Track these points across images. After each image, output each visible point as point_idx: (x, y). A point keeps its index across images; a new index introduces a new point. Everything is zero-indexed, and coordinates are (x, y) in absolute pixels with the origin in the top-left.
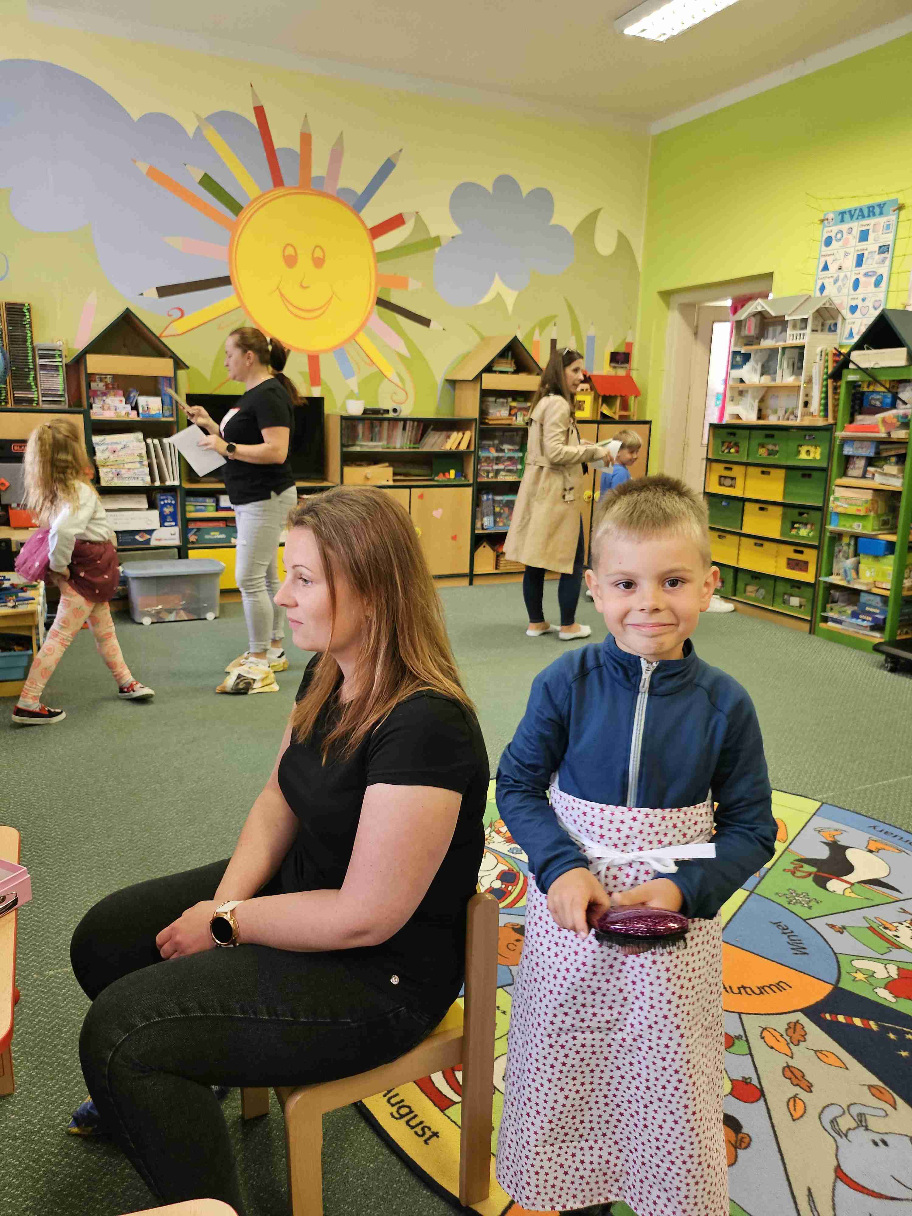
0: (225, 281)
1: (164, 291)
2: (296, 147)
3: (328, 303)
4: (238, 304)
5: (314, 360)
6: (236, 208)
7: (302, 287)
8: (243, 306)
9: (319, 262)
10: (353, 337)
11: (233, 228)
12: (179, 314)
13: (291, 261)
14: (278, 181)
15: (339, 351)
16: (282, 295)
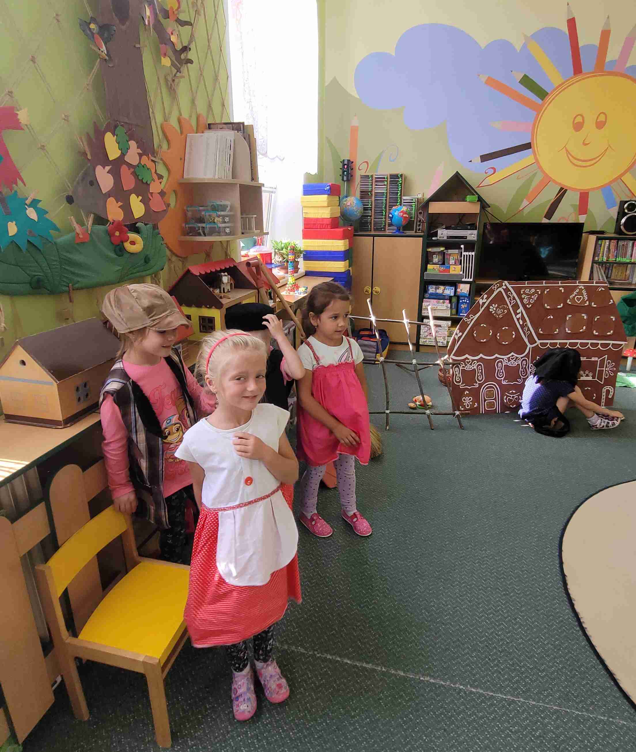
0: (528, 146)
1: (485, 158)
2: (596, 41)
3: (603, 154)
4: (534, 161)
5: (584, 197)
6: (542, 94)
7: (585, 144)
8: (537, 161)
9: (600, 125)
10: (620, 177)
11: (538, 109)
12: (492, 171)
13: (578, 127)
14: (578, 69)
15: (606, 189)
16: (567, 150)
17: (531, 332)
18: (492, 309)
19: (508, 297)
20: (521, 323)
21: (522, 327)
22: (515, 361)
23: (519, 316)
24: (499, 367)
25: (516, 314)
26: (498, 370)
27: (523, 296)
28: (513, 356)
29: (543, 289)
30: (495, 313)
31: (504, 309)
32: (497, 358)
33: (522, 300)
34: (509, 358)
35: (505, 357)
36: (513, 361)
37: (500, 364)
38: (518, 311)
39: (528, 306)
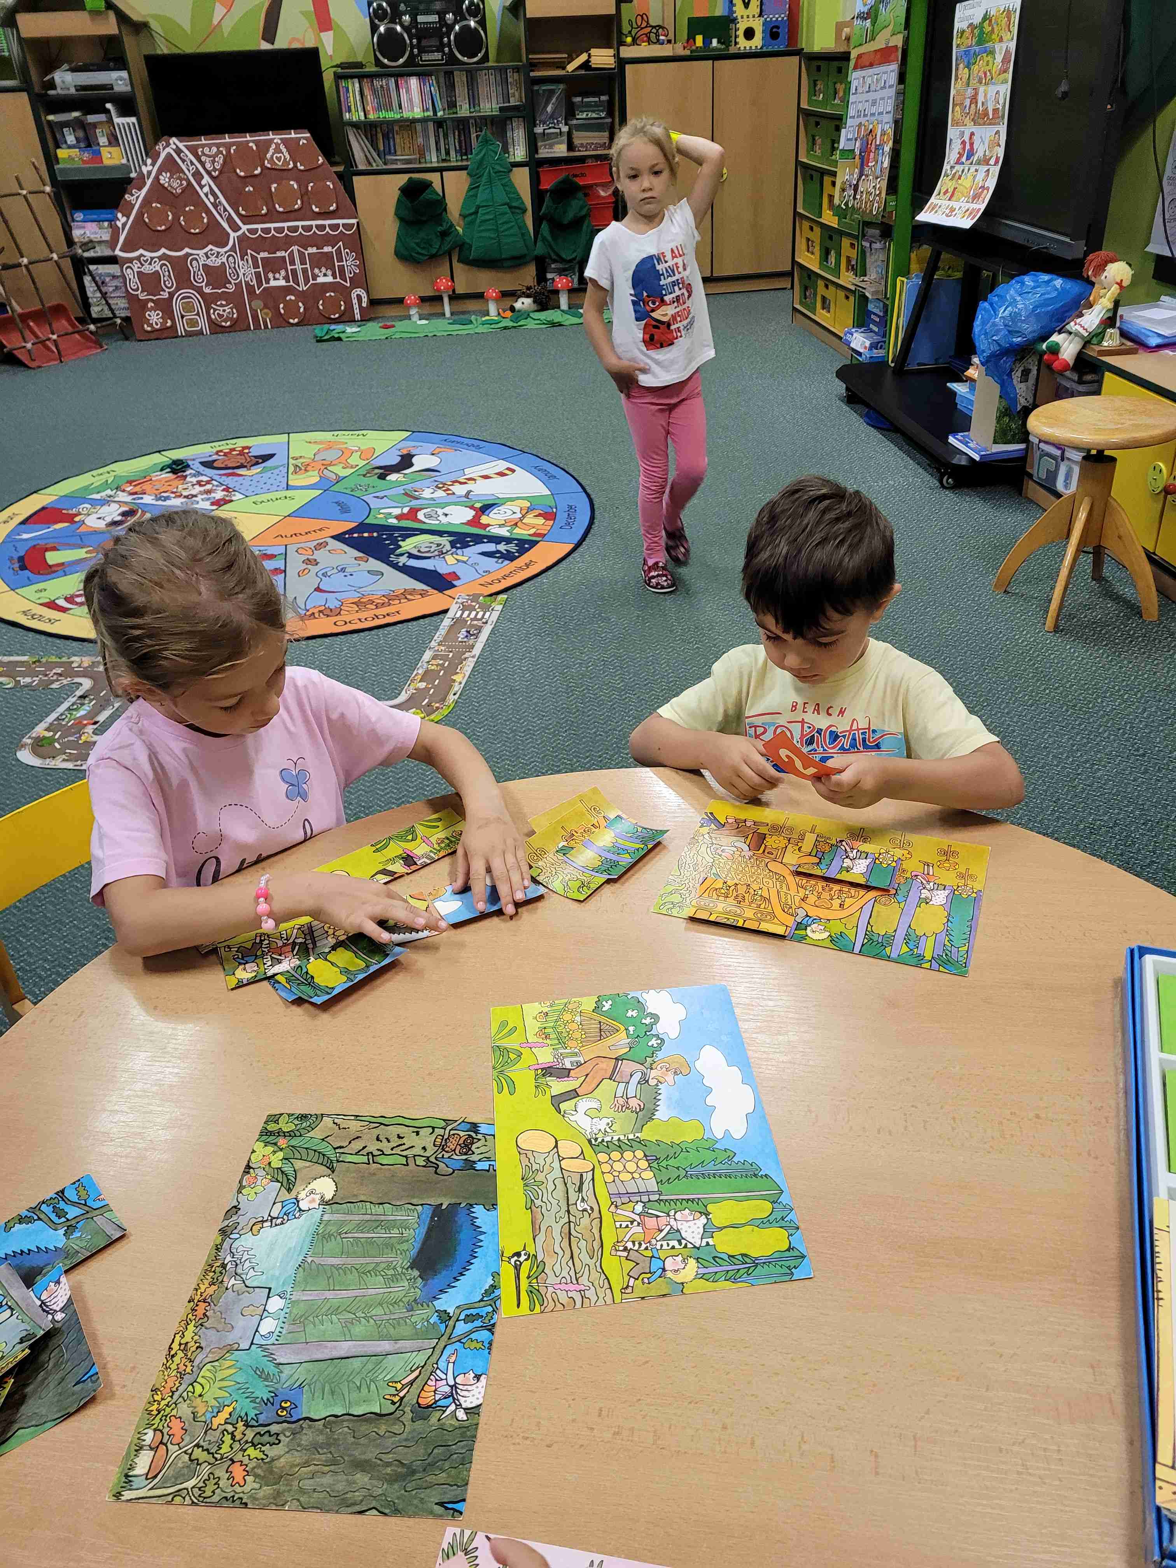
17: (230, 214)
18: (164, 179)
19: (183, 161)
20: (212, 200)
21: (215, 206)
22: (217, 257)
23: (206, 189)
24: (194, 266)
25: (202, 187)
26: (194, 272)
27: (203, 158)
28: (211, 250)
29: (228, 146)
30: (169, 185)
31: (181, 179)
32: (188, 255)
33: (203, 164)
34: (206, 254)
35: (201, 252)
36: (213, 258)
37: (195, 263)
38: (203, 182)
39: (213, 173)
